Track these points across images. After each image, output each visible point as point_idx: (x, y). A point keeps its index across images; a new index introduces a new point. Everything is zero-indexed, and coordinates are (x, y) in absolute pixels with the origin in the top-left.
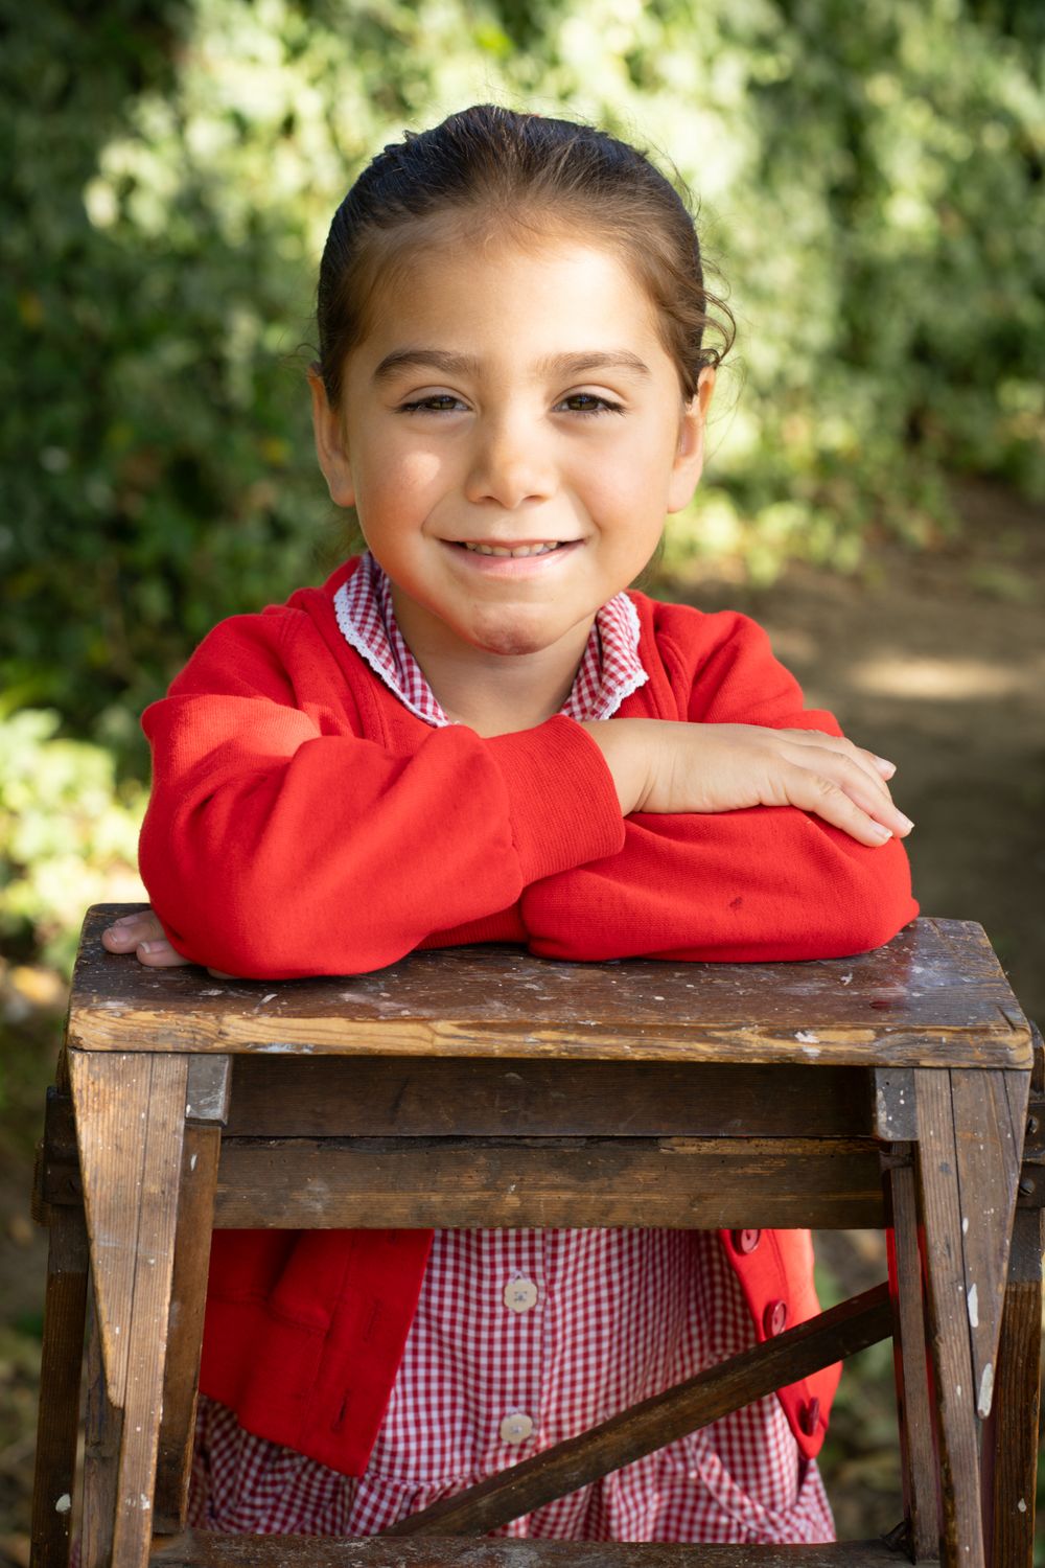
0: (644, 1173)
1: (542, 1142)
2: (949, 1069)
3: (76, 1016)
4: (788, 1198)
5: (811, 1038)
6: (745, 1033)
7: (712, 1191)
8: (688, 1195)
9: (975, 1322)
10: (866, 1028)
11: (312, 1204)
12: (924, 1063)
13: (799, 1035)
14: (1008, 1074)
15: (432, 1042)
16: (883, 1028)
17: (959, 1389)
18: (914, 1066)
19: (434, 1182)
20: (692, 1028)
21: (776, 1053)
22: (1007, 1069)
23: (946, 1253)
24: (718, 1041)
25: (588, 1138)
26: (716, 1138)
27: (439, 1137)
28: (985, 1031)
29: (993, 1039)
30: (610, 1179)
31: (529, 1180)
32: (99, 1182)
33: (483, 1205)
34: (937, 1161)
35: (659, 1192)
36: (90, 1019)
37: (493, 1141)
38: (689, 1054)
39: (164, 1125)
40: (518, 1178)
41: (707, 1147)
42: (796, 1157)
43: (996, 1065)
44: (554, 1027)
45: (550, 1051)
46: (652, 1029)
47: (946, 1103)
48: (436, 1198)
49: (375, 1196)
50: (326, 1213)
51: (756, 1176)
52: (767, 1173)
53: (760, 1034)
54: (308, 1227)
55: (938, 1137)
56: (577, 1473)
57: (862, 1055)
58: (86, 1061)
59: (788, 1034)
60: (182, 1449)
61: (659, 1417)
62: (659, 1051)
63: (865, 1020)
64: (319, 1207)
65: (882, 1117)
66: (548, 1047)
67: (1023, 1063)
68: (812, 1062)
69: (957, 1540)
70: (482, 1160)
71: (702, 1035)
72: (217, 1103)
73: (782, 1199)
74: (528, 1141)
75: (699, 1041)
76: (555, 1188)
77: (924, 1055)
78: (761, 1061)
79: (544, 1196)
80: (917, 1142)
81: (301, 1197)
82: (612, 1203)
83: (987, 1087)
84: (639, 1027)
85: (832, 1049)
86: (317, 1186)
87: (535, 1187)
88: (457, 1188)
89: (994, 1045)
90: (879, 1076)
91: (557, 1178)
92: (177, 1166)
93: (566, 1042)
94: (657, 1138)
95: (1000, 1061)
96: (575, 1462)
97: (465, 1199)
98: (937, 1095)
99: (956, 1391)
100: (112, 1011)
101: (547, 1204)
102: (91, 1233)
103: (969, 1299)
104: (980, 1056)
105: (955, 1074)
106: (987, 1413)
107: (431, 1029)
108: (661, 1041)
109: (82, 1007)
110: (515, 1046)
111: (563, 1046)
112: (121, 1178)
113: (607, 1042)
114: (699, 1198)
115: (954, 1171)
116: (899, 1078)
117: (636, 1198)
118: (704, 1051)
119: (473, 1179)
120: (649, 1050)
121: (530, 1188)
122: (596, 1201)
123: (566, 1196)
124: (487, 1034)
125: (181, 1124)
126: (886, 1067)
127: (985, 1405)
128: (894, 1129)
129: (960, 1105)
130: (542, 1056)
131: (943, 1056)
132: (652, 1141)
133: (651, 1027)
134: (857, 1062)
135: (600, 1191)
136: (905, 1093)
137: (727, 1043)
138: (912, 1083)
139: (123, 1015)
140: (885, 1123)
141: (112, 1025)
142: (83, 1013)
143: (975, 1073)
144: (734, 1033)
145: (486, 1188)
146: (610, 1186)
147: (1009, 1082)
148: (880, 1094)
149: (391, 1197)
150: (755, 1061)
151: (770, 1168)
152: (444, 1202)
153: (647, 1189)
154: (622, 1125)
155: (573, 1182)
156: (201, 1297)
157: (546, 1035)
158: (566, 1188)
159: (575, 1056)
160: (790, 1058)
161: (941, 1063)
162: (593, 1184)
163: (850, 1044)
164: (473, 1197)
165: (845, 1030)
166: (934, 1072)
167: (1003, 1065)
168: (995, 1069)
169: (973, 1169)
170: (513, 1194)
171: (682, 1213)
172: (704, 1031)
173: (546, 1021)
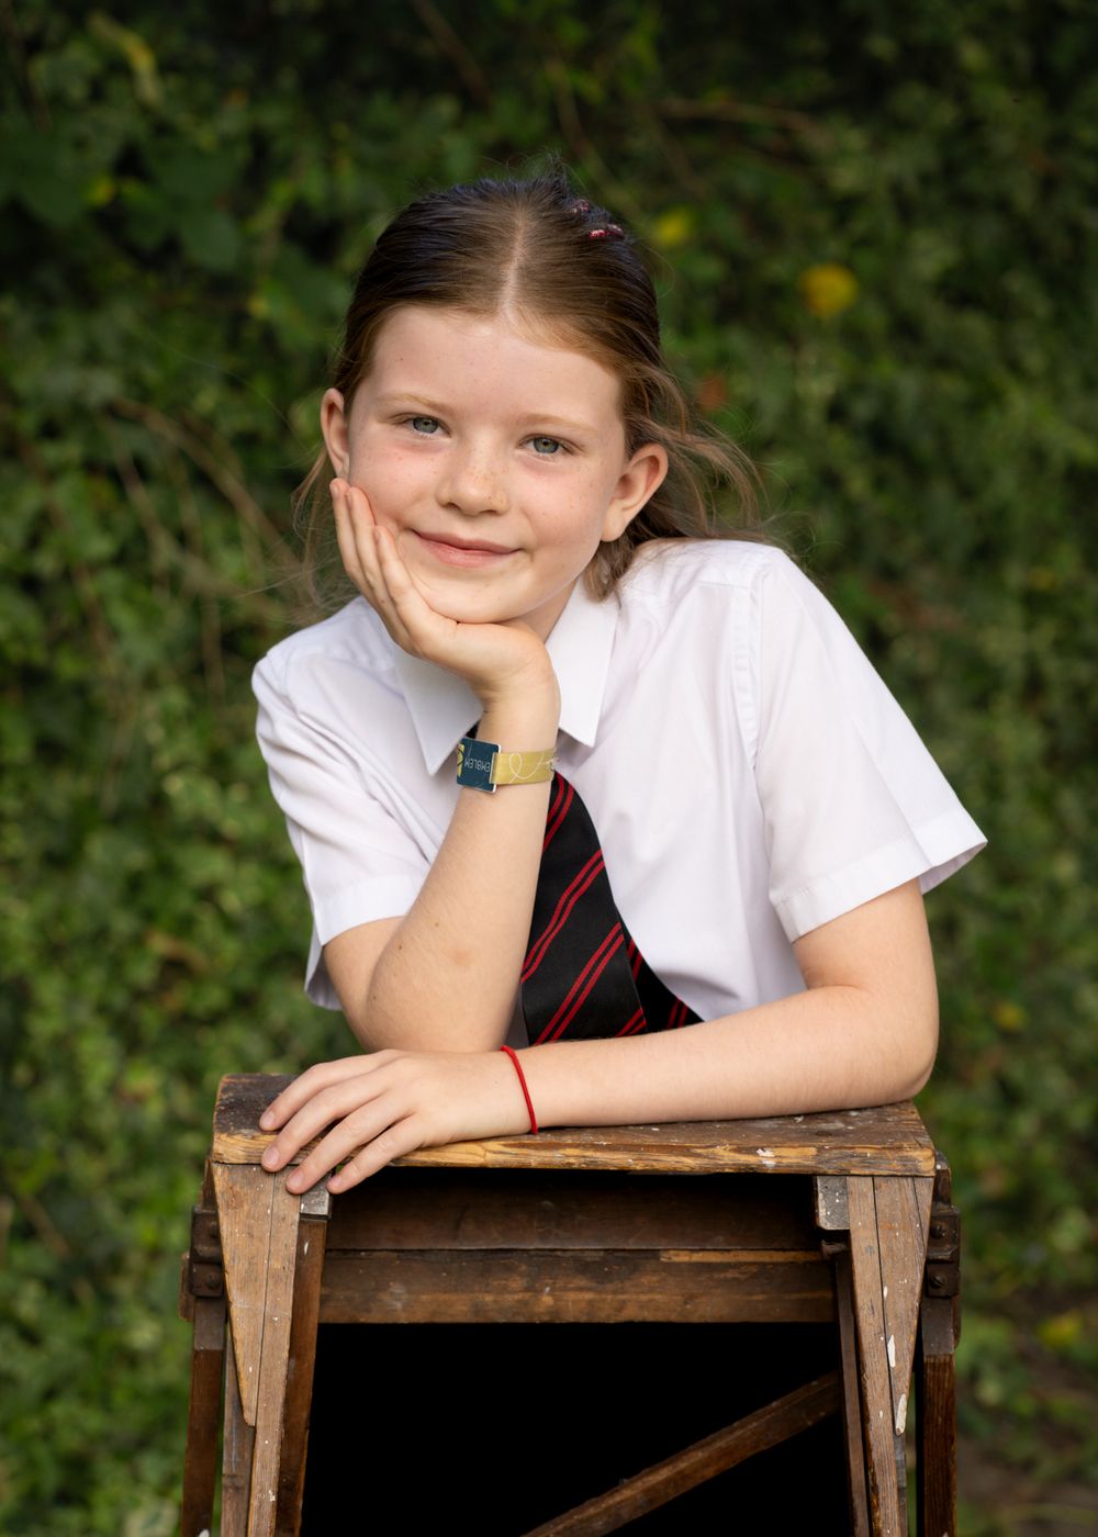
0: (648, 1277)
1: (569, 1254)
2: (873, 1176)
3: (219, 1138)
4: (760, 1297)
5: (768, 1153)
6: (719, 1150)
7: (701, 1291)
8: (683, 1295)
9: (893, 1364)
10: (810, 1146)
11: (394, 1303)
12: (852, 1172)
13: (760, 1151)
14: (918, 1181)
15: (484, 1156)
16: (823, 1147)
17: (881, 1413)
18: (844, 1174)
19: (488, 1285)
20: (680, 1147)
21: (743, 1165)
22: (917, 1176)
23: (870, 1312)
24: (699, 1156)
25: (605, 1250)
26: (703, 1250)
27: (492, 1250)
28: (900, 1148)
29: (906, 1154)
30: (622, 1282)
31: (560, 1283)
32: (237, 1261)
33: (525, 1303)
34: (864, 1245)
35: (661, 1293)
36: (229, 1140)
37: (532, 1253)
38: (677, 1165)
39: (284, 1219)
40: (551, 1281)
41: (697, 1257)
42: (763, 1264)
43: (908, 1174)
44: (577, 1146)
45: (573, 1164)
46: (649, 1148)
47: (871, 1201)
48: (489, 1298)
49: (443, 1297)
50: (404, 1310)
51: (734, 1279)
52: (742, 1277)
53: (730, 1150)
54: (390, 1321)
55: (864, 1226)
56: (600, 1523)
57: (805, 1166)
58: (227, 1172)
59: (752, 1151)
60: (297, 1477)
61: (664, 1476)
62: (655, 1163)
63: (810, 1141)
64: (399, 1305)
65: (822, 1212)
66: (572, 1160)
67: (928, 1172)
68: (769, 1172)
69: (881, 1525)
70: (524, 1268)
71: (685, 1151)
72: (323, 1202)
73: (755, 1298)
74: (559, 1253)
75: (684, 1156)
76: (580, 1289)
77: (855, 1166)
78: (731, 1171)
79: (571, 1296)
80: (848, 1231)
81: (385, 1297)
82: (624, 1301)
83: (900, 1190)
84: (639, 1146)
85: (784, 1161)
86: (397, 1288)
87: (565, 1289)
88: (505, 1290)
89: (907, 1159)
90: (820, 1182)
91: (582, 1282)
92: (293, 1249)
93: (584, 1157)
94: (658, 1250)
95: (910, 1171)
96: (599, 1514)
97: (510, 1299)
98: (863, 1195)
99: (878, 1415)
100: (246, 1135)
101: (574, 1302)
102: (231, 1298)
103: (889, 1346)
104: (896, 1166)
105: (876, 1180)
106: (902, 1431)
107: (483, 1148)
108: (656, 1156)
109: (222, 1132)
110: (546, 1160)
111: (583, 1160)
112: (253, 1258)
113: (615, 1157)
114: (690, 1298)
115: (877, 1250)
116: (835, 1183)
117: (643, 1298)
118: (687, 1164)
119: (517, 1283)
120: (646, 1162)
121: (561, 1290)
122: (612, 1300)
123: (589, 1296)
124: (525, 1151)
125: (297, 1218)
126: (825, 1175)
127: (901, 1424)
128: (831, 1221)
129: (881, 1202)
130: (567, 1167)
131: (868, 1167)
132: (655, 1253)
133: (649, 1146)
134: (803, 1171)
135: (615, 1292)
136: (840, 1194)
137: (705, 1157)
138: (845, 1187)
139: (253, 1138)
140: (826, 1219)
141: (245, 1145)
142: (224, 1136)
143: (892, 1179)
144: (711, 1150)
145: (527, 1290)
146: (622, 1288)
147: (918, 1186)
148: (820, 1196)
149: (454, 1297)
150: (727, 1170)
151: (745, 1273)
152: (495, 1301)
153: (652, 1290)
154: (631, 1241)
155: (594, 1285)
156: (311, 1355)
157: (569, 1151)
158: (589, 1289)
159: (591, 1167)
160: (752, 1169)
161: (867, 1172)
162: (609, 1287)
163: (797, 1158)
164: (517, 1297)
165: (794, 1147)
166: (863, 1179)
167: (913, 1173)
168: (907, 1176)
169: (890, 1249)
170: (548, 1294)
171: (679, 1309)
172: (688, 1148)
173: (570, 1142)
